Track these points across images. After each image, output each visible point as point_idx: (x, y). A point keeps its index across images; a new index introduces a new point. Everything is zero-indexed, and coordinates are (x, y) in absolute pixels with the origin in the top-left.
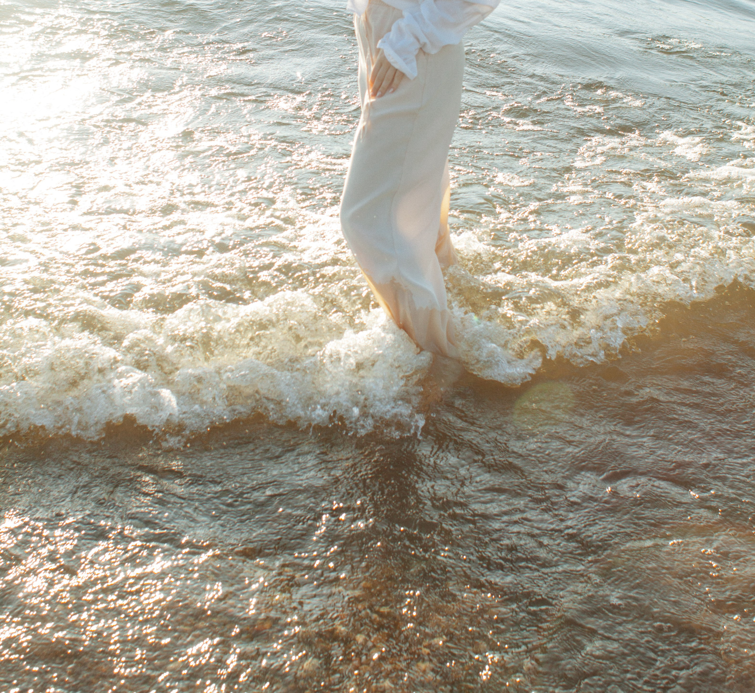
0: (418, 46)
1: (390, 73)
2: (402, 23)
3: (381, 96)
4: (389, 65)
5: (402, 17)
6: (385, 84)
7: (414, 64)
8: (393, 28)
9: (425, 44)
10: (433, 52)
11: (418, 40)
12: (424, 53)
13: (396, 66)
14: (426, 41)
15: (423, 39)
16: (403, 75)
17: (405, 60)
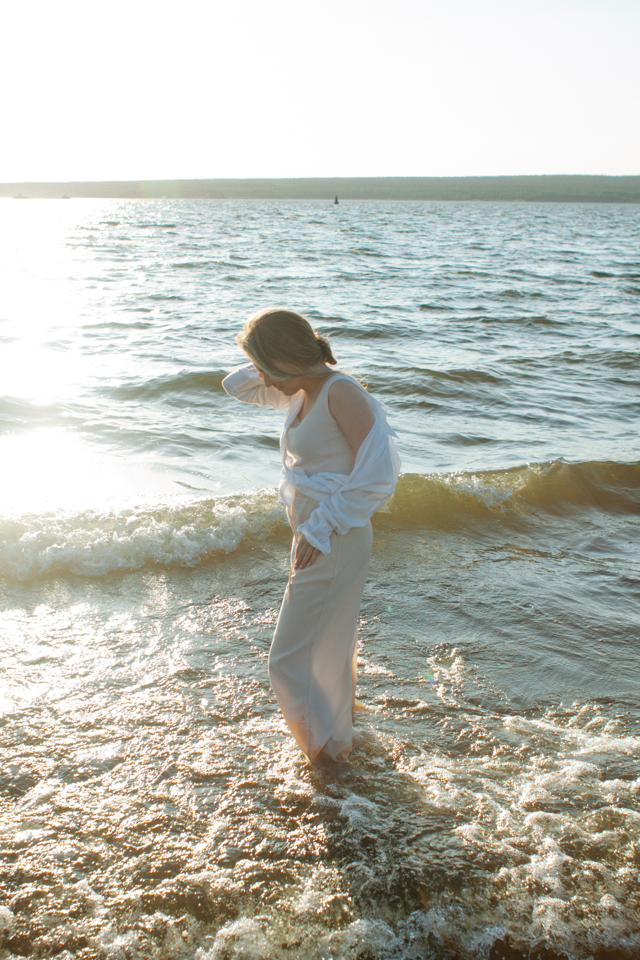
0: (331, 529)
1: (309, 550)
2: (318, 511)
3: (303, 568)
4: (309, 545)
5: (318, 506)
6: (305, 559)
7: (328, 543)
8: (312, 515)
9: (336, 528)
10: (344, 533)
11: (331, 524)
12: (337, 534)
13: (314, 546)
14: (337, 524)
15: (335, 523)
16: (319, 552)
17: (320, 540)
